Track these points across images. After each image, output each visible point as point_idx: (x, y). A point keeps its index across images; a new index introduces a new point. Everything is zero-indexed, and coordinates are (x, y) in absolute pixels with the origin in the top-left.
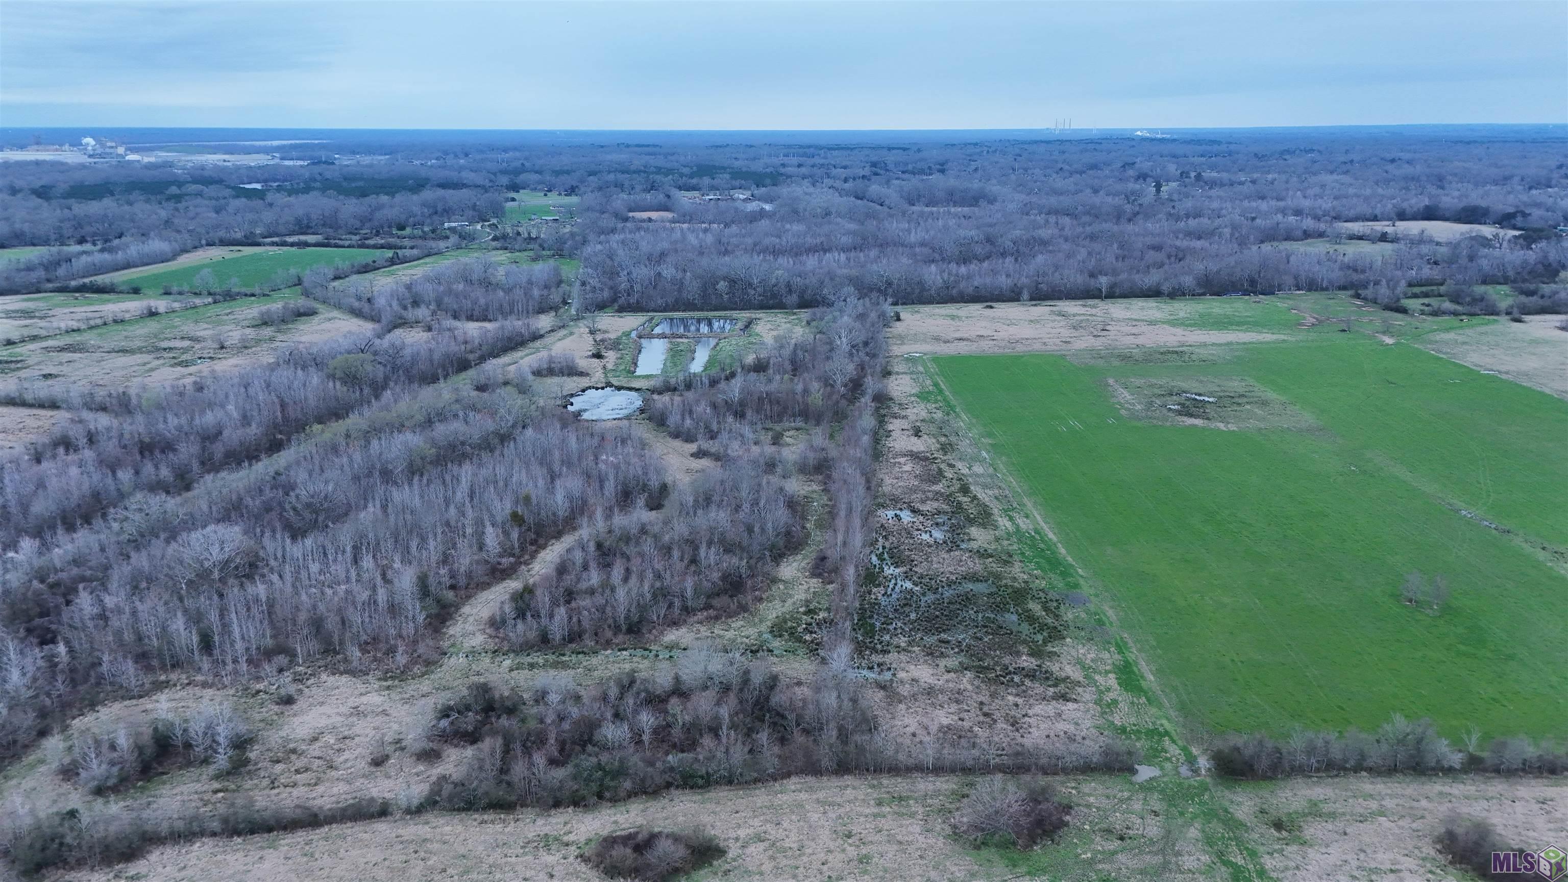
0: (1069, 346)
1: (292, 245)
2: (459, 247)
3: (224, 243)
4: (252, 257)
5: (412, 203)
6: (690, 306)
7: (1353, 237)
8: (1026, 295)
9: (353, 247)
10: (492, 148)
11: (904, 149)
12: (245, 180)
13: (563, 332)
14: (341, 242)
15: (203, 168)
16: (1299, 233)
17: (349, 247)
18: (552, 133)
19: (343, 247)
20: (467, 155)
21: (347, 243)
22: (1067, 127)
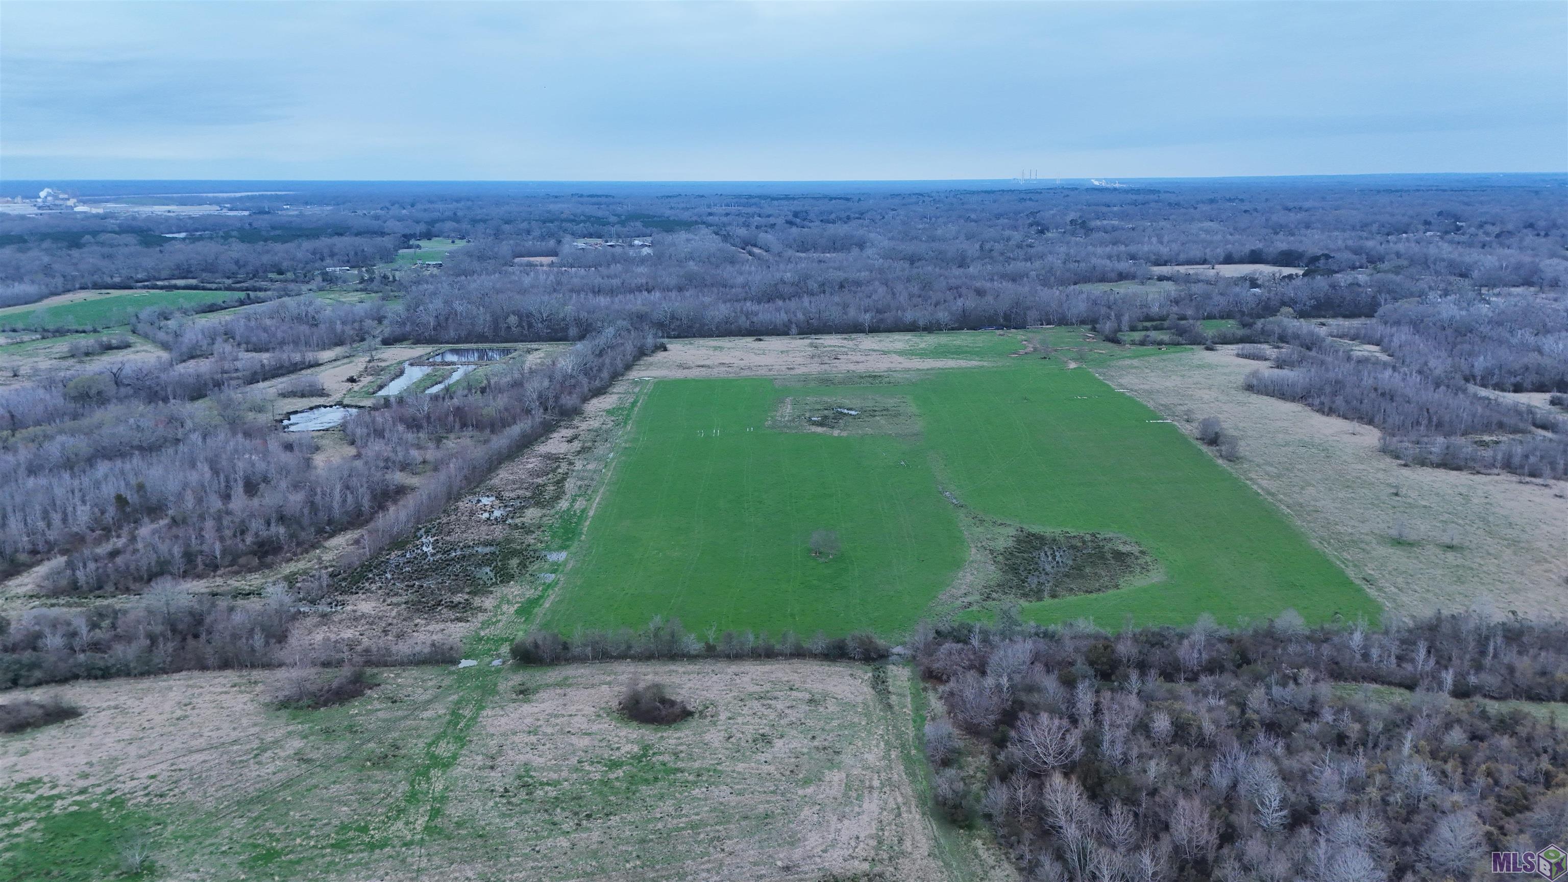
0: (792, 372)
1: (162, 288)
2: (321, 289)
3: (96, 286)
4: (117, 299)
5: (302, 249)
6: (482, 338)
7: (1161, 278)
8: (794, 330)
9: (220, 289)
10: (443, 199)
11: (847, 199)
12: (174, 229)
13: (346, 361)
14: (209, 286)
15: (134, 218)
16: (1113, 275)
17: (216, 289)
18: (526, 184)
19: (211, 289)
20: (413, 205)
21: (214, 286)
22: (1033, 177)
